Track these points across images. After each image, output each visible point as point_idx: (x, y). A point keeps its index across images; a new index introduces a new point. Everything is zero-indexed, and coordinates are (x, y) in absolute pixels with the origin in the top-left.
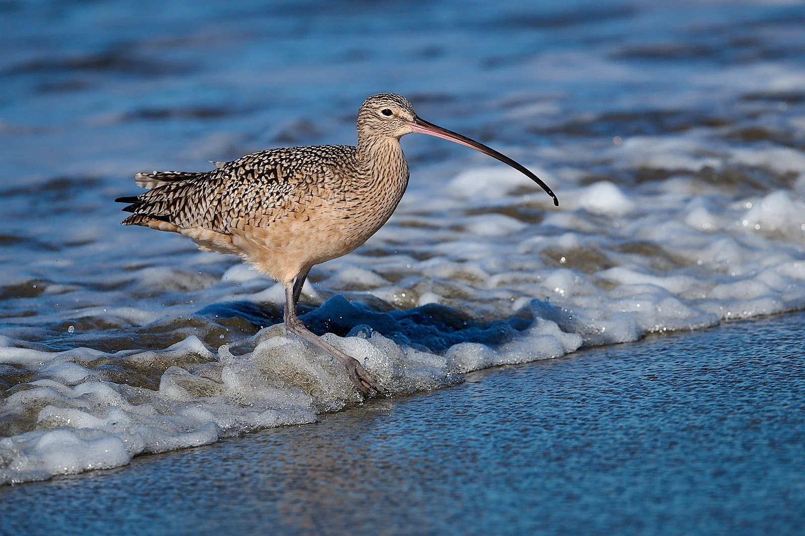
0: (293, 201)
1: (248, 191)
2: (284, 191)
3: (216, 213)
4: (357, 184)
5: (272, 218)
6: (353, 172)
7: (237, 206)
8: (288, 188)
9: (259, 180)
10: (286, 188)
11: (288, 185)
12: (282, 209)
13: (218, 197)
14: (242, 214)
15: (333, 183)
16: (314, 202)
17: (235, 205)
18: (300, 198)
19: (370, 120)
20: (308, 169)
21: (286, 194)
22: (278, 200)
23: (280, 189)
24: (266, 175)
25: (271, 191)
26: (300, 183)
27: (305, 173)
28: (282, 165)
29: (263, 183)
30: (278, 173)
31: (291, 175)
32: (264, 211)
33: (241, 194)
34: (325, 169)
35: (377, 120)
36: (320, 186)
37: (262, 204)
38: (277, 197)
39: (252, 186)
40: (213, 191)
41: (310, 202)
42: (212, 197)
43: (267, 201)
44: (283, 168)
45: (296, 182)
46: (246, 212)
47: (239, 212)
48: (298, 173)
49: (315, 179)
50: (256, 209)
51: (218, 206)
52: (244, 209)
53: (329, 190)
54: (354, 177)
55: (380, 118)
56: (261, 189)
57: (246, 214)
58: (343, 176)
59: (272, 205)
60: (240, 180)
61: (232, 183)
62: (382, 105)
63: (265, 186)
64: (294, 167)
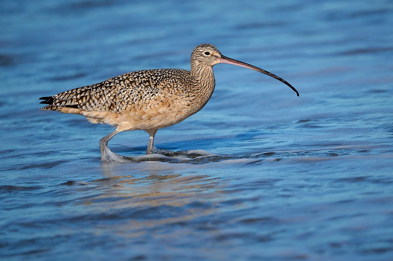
0: (161, 96)
1: (133, 92)
2: (155, 91)
3: (113, 102)
4: (193, 88)
5: (149, 105)
6: (191, 82)
7: (127, 99)
8: (157, 90)
9: (139, 86)
10: (156, 90)
11: (157, 88)
12: (155, 101)
13: (114, 94)
14: (130, 103)
15: (182, 88)
16: (173, 97)
17: (125, 99)
18: (165, 95)
19: (199, 58)
20: (167, 80)
21: (157, 93)
22: (152, 96)
23: (152, 90)
24: (144, 84)
25: (147, 91)
26: (164, 88)
27: (166, 82)
28: (152, 79)
29: (142, 87)
30: (151, 82)
31: (158, 83)
32: (144, 102)
33: (129, 93)
34: (176, 80)
35: (202, 57)
36: (176, 89)
37: (143, 98)
38: (152, 94)
39: (135, 89)
40: (109, 92)
41: (171, 97)
42: (109, 95)
43: (146, 97)
44: (153, 80)
45: (161, 87)
46: (133, 102)
47: (128, 102)
48: (162, 82)
49: (172, 85)
50: (139, 100)
51: (114, 99)
52: (131, 100)
53: (181, 91)
54: (192, 85)
55: (204, 56)
56: (141, 90)
57: (132, 103)
58: (186, 84)
59: (149, 98)
60: (127, 86)
61: (122, 87)
62: (205, 50)
63: (143, 89)
64: (159, 79)
